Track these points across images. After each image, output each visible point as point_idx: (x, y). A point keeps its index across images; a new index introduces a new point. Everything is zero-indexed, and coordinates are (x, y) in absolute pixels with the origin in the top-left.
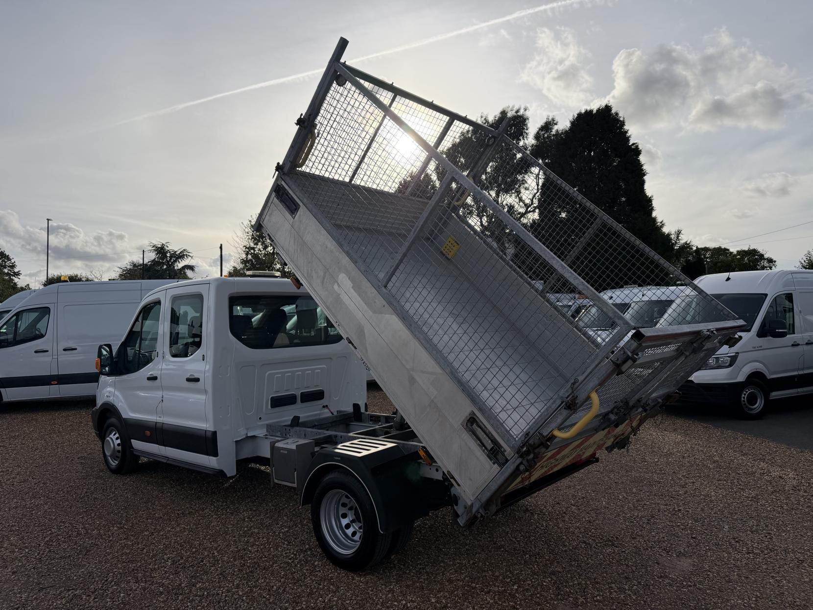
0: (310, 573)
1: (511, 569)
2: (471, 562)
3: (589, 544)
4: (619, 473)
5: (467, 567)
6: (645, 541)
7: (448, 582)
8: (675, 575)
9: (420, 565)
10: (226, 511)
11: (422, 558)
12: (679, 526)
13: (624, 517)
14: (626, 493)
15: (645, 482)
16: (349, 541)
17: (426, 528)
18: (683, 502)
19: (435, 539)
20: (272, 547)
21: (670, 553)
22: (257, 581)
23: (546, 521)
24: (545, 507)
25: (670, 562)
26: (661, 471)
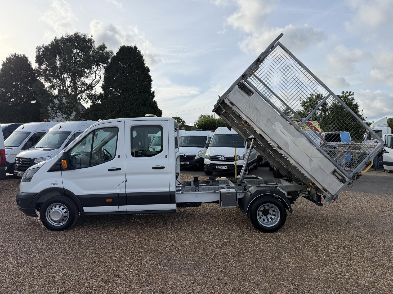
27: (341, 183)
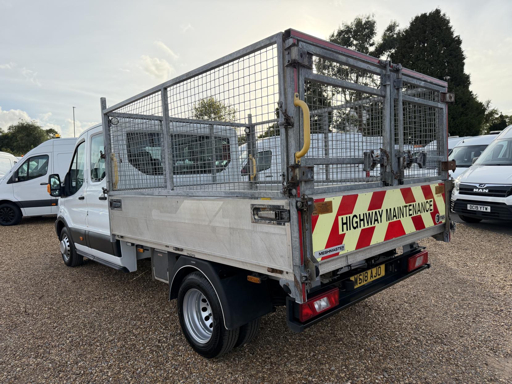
0: (173, 357)
1: (347, 363)
2: (312, 354)
3: (420, 340)
4: (445, 275)
5: (307, 359)
6: (472, 340)
7: (288, 373)
8: (505, 379)
9: (267, 354)
10: (131, 297)
11: (270, 348)
12: (503, 325)
13: (451, 315)
14: (452, 293)
15: (468, 284)
16: (207, 331)
17: (279, 319)
18: (504, 303)
19: (284, 329)
20: (151, 331)
21: (497, 353)
22: (128, 362)
23: (382, 316)
24: (381, 303)
25: (498, 363)
26: (481, 274)
27: (284, 227)
